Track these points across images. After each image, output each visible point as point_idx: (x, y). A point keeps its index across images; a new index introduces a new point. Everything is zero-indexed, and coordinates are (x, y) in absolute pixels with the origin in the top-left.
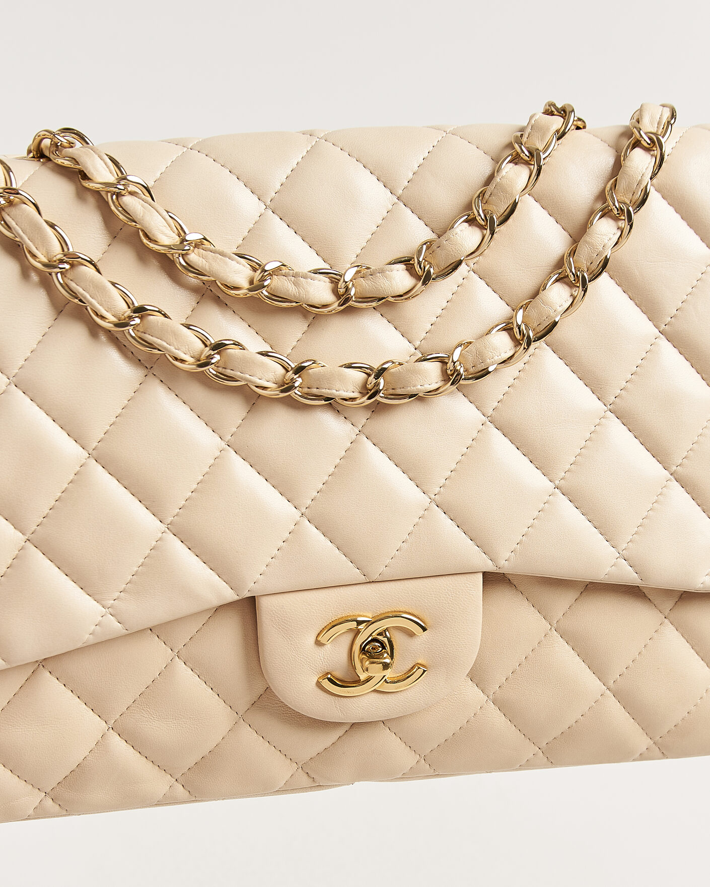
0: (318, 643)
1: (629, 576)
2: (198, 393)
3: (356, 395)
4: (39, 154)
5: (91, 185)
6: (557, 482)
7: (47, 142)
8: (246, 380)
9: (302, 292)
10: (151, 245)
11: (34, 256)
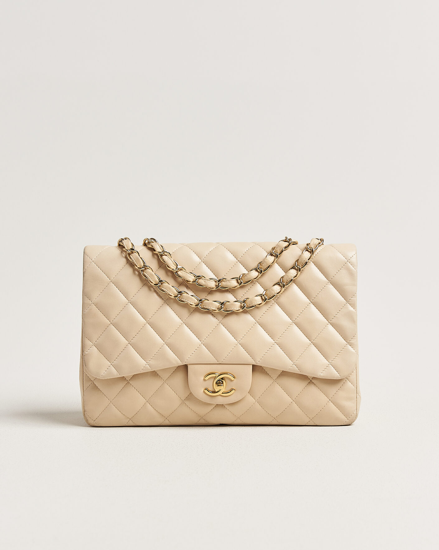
0: (204, 380)
1: (296, 370)
2: (176, 306)
3: (216, 309)
4: (145, 244)
5: (155, 252)
6: (276, 341)
7: (147, 242)
8: (187, 302)
9: (206, 284)
10: (169, 268)
11: (136, 266)
